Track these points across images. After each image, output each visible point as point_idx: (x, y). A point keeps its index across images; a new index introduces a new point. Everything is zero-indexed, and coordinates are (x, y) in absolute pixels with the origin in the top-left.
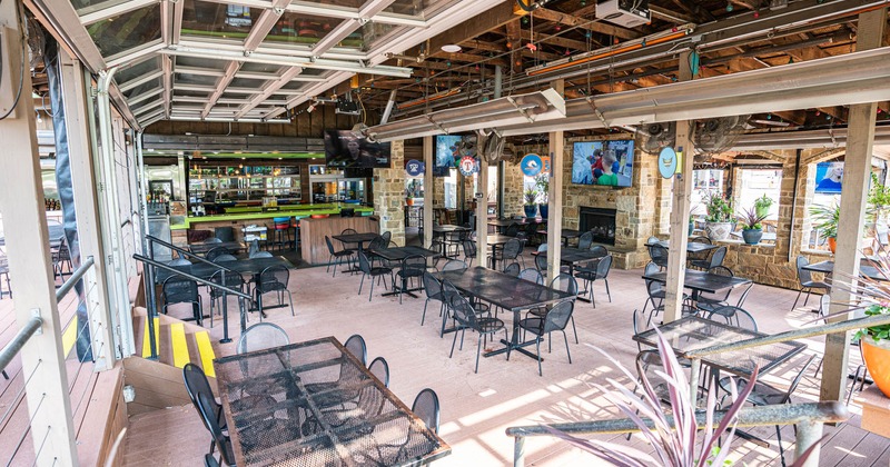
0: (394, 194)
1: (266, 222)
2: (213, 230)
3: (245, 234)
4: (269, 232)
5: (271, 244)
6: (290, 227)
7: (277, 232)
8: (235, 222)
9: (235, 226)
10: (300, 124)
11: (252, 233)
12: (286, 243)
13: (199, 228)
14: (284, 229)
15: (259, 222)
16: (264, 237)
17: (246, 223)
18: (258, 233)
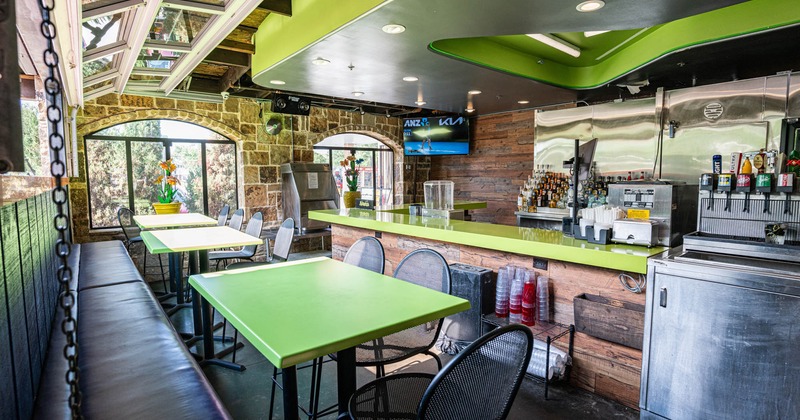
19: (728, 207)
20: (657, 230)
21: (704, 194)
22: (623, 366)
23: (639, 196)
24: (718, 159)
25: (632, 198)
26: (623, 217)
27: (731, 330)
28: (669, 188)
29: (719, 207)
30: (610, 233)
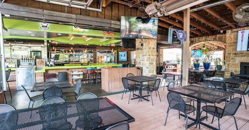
0: (152, 55)
1: (83, 70)
2: (57, 73)
3: (73, 75)
4: (84, 74)
5: (85, 80)
6: (94, 72)
7: (88, 75)
8: (68, 70)
9: (68, 72)
10: (106, 13)
11: (76, 75)
12: (92, 80)
13: (50, 72)
14: (91, 73)
15: (79, 70)
16: (81, 77)
17: (73, 70)
18: (79, 75)
19: (22, 62)
20: (15, 65)
21: (21, 61)
22: (13, 84)
23: (12, 61)
24: (22, 56)
25: (11, 61)
26: (9, 64)
27: (26, 74)
28: (16, 60)
29: (23, 62)
30: (8, 66)
